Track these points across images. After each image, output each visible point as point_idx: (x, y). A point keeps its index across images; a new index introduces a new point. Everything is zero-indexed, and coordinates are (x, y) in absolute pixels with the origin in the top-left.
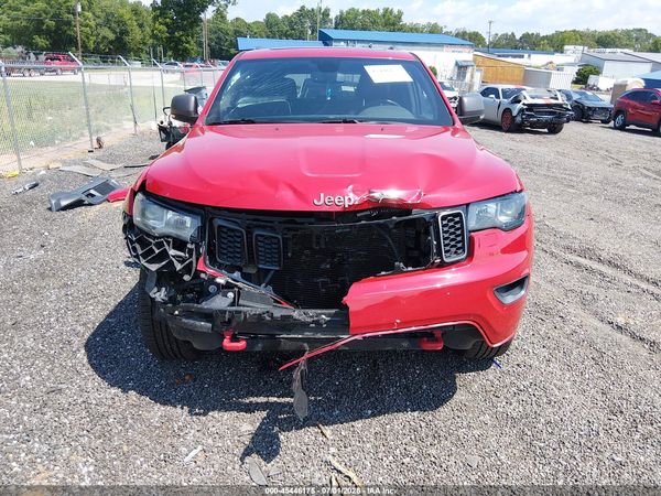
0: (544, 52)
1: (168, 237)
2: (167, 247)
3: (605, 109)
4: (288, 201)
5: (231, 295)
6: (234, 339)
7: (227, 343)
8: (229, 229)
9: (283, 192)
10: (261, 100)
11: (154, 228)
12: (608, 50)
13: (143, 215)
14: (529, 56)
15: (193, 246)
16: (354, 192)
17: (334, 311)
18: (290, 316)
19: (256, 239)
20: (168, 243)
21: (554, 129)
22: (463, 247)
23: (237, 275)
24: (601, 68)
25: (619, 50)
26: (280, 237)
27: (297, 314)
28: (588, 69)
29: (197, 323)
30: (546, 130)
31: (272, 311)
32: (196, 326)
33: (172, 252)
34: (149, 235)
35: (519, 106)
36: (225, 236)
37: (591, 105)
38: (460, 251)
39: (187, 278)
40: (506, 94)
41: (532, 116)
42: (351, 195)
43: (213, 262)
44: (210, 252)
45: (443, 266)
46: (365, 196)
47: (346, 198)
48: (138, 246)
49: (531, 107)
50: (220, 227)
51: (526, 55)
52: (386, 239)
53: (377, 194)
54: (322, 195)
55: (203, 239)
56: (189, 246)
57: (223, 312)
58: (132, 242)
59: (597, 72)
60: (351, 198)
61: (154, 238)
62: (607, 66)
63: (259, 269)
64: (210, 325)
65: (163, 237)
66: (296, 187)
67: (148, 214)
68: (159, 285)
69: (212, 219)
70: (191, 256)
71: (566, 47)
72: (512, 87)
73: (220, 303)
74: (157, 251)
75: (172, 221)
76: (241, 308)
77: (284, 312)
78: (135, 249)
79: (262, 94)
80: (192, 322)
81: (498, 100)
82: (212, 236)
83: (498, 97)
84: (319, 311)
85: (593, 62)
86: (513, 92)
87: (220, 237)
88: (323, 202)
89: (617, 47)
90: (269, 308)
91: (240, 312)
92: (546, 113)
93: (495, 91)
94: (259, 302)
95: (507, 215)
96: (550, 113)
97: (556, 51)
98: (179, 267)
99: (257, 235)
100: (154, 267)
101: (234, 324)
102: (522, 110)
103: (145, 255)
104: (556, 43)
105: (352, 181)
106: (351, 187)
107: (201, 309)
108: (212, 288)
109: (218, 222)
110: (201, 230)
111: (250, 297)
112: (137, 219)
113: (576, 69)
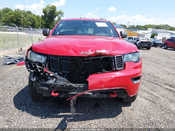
0: (142, 30)
1: (37, 62)
2: (36, 65)
3: (161, 44)
4: (72, 53)
5: (55, 79)
6: (55, 93)
7: (53, 94)
8: (55, 60)
9: (71, 51)
10: (67, 30)
11: (33, 60)
12: (159, 30)
13: (30, 56)
14: (139, 31)
15: (44, 65)
16: (91, 51)
17: (84, 84)
18: (72, 86)
19: (62, 63)
20: (37, 64)
21: (148, 48)
22: (122, 66)
23: (56, 74)
24: (158, 34)
25: (162, 30)
26: (69, 62)
27: (73, 85)
28: (154, 34)
29: (44, 88)
30: (146, 49)
31: (66, 84)
32: (44, 89)
33: (38, 67)
34: (32, 62)
35: (139, 42)
36: (53, 62)
37: (157, 43)
38: (121, 67)
39: (42, 74)
40: (135, 39)
41: (142, 45)
42: (90, 52)
43: (50, 70)
44: (49, 67)
45: (116, 71)
46: (94, 52)
47: (89, 52)
48: (28, 65)
49: (142, 42)
50: (52, 59)
51: (138, 31)
52: (100, 65)
53: (98, 52)
54: (82, 52)
55: (47, 63)
56: (43, 65)
57: (52, 84)
58: (27, 64)
59: (157, 35)
60: (90, 53)
61: (33, 62)
62: (159, 33)
63: (63, 72)
64: (48, 88)
65: (36, 62)
66: (74, 49)
67: (32, 56)
68: (34, 77)
69: (50, 57)
70: (43, 68)
71: (148, 29)
72: (136, 37)
73: (51, 82)
74: (34, 66)
75: (39, 58)
76: (57, 83)
77: (70, 84)
78: (27, 66)
79: (67, 29)
80: (43, 87)
81: (133, 41)
82: (49, 62)
83: (133, 40)
84: (80, 84)
85: (155, 32)
86: (137, 38)
87: (52, 62)
88: (82, 53)
89: (161, 29)
90: (65, 83)
91: (57, 84)
92: (146, 44)
93: (132, 38)
94: (62, 82)
95: (135, 59)
96: (147, 44)
97: (145, 30)
98: (40, 71)
99: (63, 62)
100: (32, 71)
101: (55, 88)
102: (139, 43)
103: (30, 68)
104: (146, 28)
105: (91, 48)
106: (90, 49)
107: (46, 83)
108: (49, 78)
109: (51, 58)
110: (47, 60)
111: (60, 80)
112: (29, 57)
113: (151, 34)
